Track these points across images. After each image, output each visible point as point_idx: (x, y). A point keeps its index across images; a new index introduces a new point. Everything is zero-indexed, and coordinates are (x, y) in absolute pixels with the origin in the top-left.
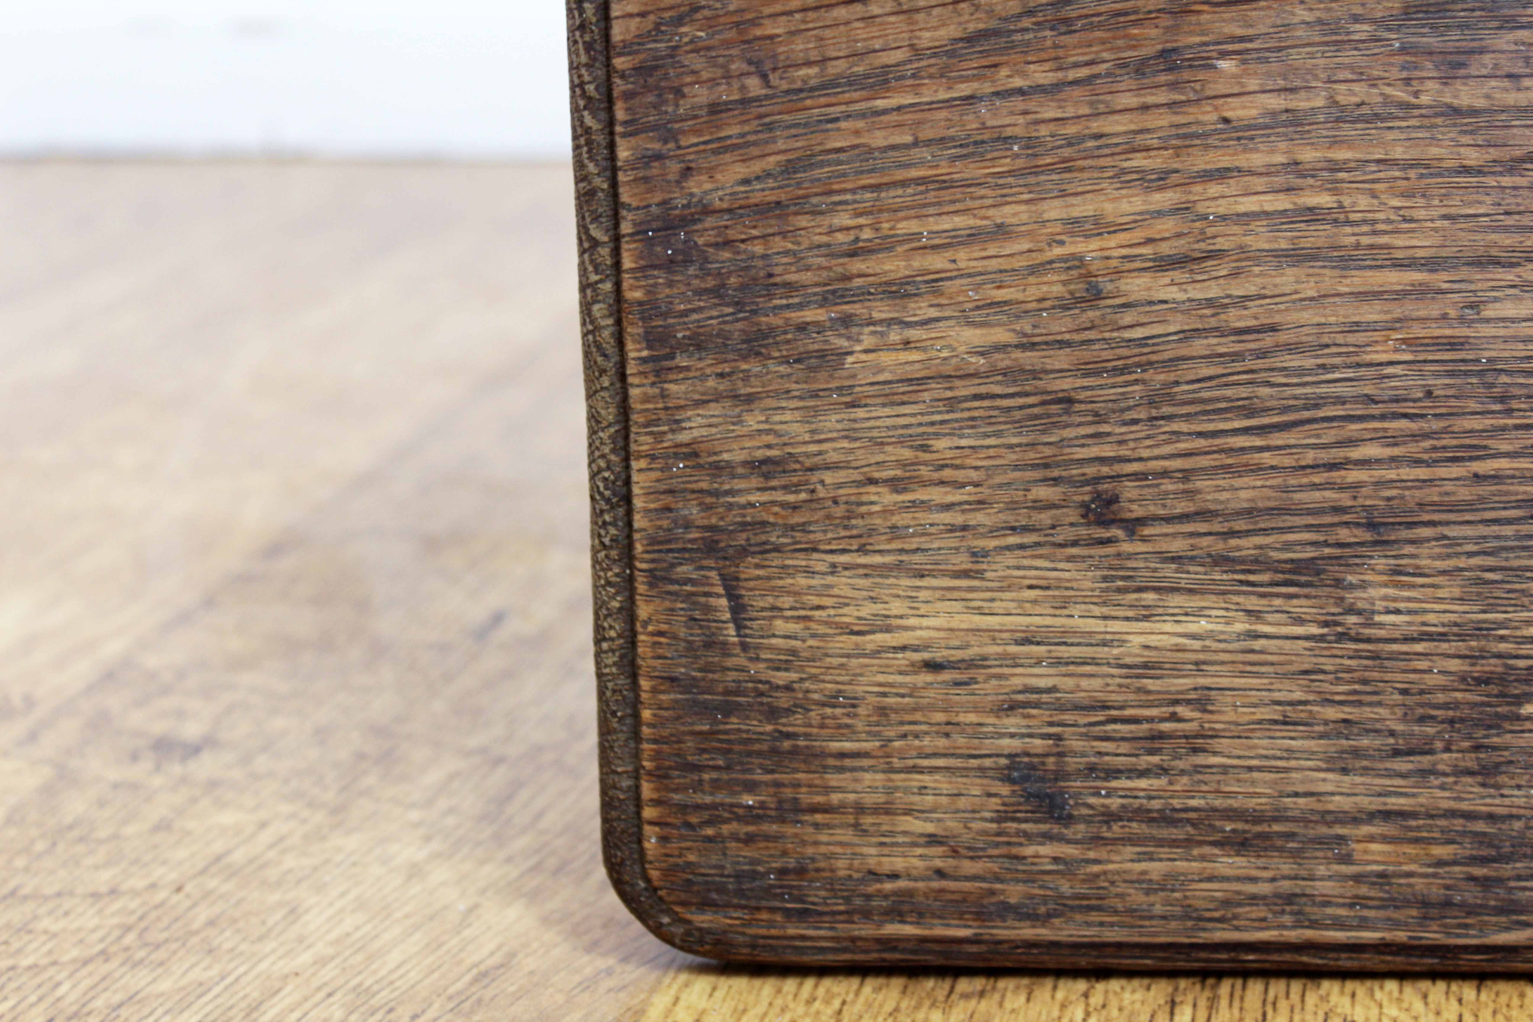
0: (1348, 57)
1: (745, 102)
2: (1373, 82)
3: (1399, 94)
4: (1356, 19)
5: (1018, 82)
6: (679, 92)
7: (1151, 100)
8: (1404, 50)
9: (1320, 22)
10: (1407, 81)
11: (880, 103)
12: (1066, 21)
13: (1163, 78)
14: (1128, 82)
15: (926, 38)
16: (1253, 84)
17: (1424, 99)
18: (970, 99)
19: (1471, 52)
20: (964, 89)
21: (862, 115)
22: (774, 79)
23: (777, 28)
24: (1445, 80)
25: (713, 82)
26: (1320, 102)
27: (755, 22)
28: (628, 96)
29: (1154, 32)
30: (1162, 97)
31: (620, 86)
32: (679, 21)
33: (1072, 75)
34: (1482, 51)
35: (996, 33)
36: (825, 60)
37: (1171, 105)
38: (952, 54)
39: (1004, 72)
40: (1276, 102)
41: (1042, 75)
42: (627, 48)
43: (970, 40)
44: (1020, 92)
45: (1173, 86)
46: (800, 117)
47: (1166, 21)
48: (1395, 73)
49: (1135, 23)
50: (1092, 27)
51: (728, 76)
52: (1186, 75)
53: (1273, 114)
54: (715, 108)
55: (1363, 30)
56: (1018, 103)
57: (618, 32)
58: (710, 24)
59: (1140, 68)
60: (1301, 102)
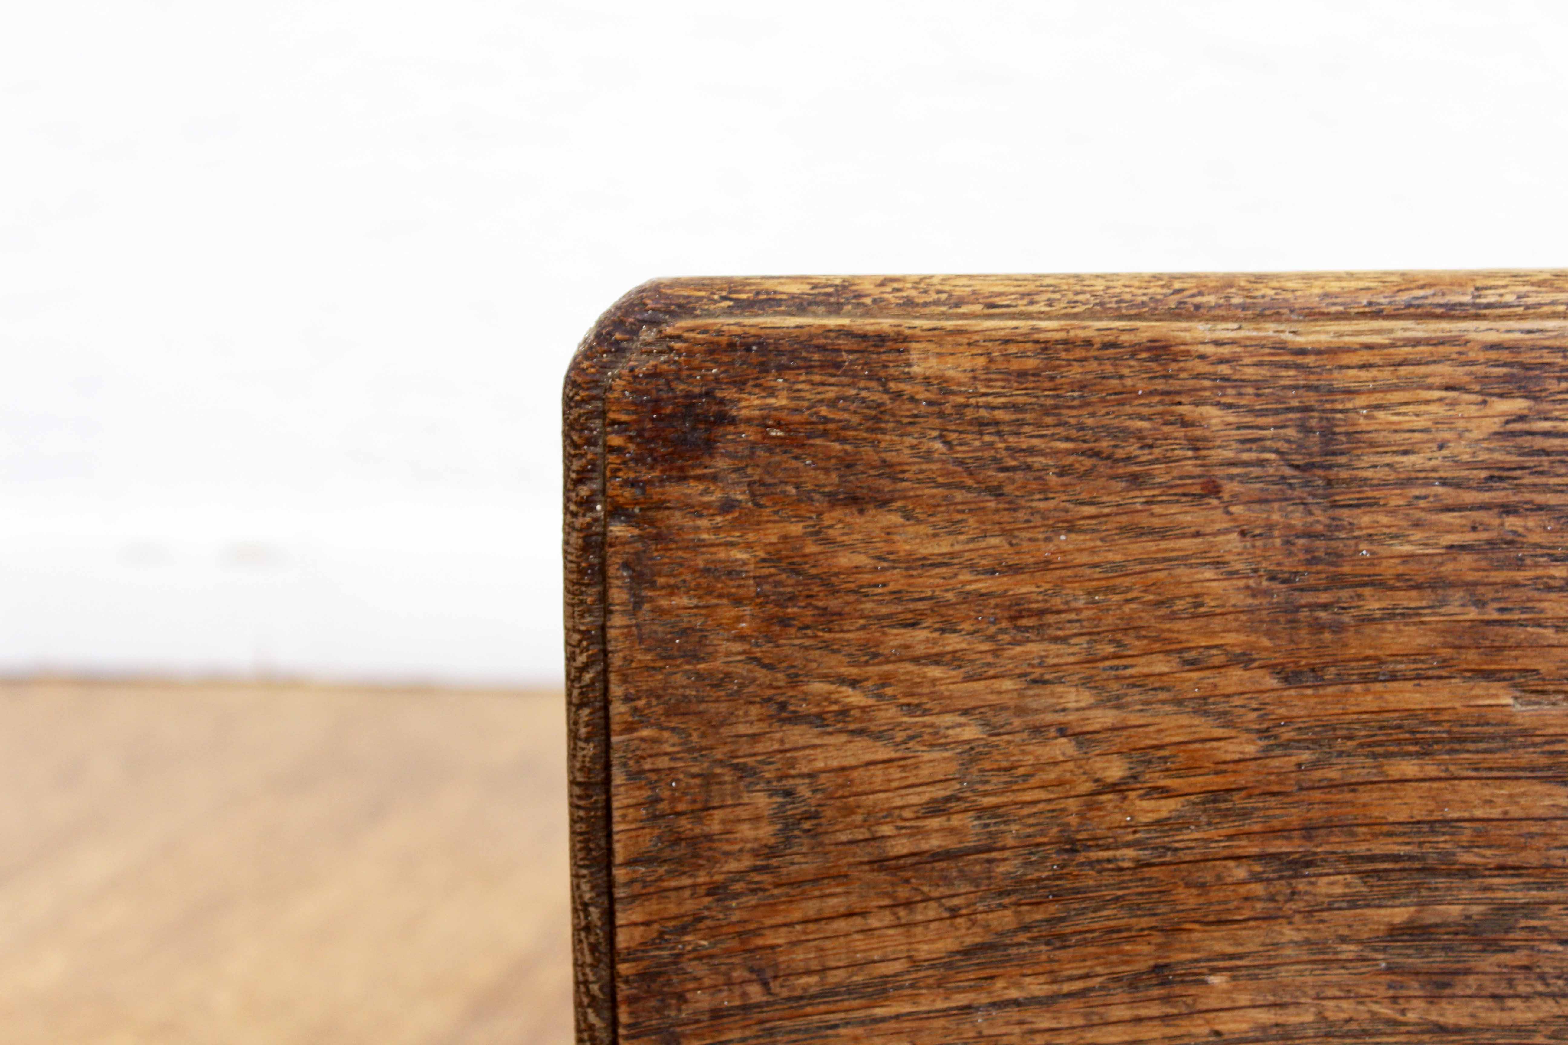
0: (1336, 974)
1: (746, 1008)
2: (1360, 999)
3: (1386, 1011)
4: (1343, 940)
5: (1014, 994)
6: (681, 998)
7: (1143, 1012)
8: (1390, 970)
9: (1307, 941)
10: (1394, 999)
11: (879, 1012)
12: (1062, 937)
13: (1156, 992)
14: (1121, 995)
15: (924, 951)
16: (1243, 999)
17: (1411, 1016)
18: (967, 1009)
19: (1456, 973)
20: (961, 999)
21: (862, 1022)
22: (775, 986)
23: (779, 938)
24: (1432, 999)
25: (715, 989)
26: (1309, 1017)
27: (757, 933)
28: (632, 1000)
29: (1146, 949)
30: (1155, 1010)
31: (623, 990)
32: (683, 930)
33: (1066, 987)
34: (1467, 972)
35: (992, 946)
36: (825, 969)
37: (1165, 1018)
38: (949, 966)
39: (1000, 984)
40: (1265, 1017)
41: (1037, 987)
42: (631, 955)
43: (968, 952)
44: (1016, 1003)
45: (1166, 1000)
46: (800, 1023)
47: (1158, 938)
48: (1382, 992)
49: (1129, 940)
50: (1086, 943)
51: (730, 983)
52: (1178, 990)
53: (1264, 1028)
54: (717, 1014)
55: (1349, 950)
56: (1014, 1014)
57: (622, 940)
58: (713, 933)
59: (1134, 983)
60: (1291, 1018)
